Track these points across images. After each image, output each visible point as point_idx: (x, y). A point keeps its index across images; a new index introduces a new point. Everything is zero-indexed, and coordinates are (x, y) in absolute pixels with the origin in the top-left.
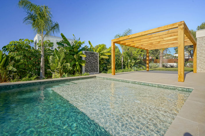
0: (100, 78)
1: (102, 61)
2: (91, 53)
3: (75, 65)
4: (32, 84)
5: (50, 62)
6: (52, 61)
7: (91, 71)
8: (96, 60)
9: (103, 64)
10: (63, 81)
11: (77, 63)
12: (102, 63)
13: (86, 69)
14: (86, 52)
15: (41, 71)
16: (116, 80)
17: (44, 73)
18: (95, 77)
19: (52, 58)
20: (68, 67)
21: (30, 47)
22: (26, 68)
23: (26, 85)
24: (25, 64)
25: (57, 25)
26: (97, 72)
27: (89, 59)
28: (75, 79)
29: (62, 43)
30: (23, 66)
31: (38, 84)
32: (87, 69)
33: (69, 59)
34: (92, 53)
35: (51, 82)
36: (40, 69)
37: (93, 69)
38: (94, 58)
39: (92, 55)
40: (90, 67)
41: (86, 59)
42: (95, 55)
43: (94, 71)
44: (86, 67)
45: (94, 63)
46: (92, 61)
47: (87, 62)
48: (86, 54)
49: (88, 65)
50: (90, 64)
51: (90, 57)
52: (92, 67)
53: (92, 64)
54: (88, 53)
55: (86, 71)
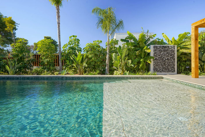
0: (168, 80)
1: (183, 57)
2: (163, 46)
3: (139, 63)
4: (94, 78)
5: (113, 59)
6: (115, 58)
7: (162, 70)
8: (171, 55)
9: (185, 61)
10: (120, 78)
11: (142, 60)
12: (184, 59)
13: (154, 67)
14: (155, 46)
15: (106, 68)
16: (190, 84)
17: (108, 70)
18: (163, 78)
19: (115, 55)
20: (129, 64)
21: (99, 47)
22: (96, 65)
23: (90, 78)
24: (95, 61)
25: (121, 22)
26: (173, 72)
27: (159, 55)
28: (132, 78)
29: (127, 40)
30: (94, 63)
31: (98, 79)
32: (157, 67)
33: (132, 56)
34: (165, 47)
35: (109, 78)
36: (105, 66)
37: (166, 67)
38: (168, 53)
39: (165, 50)
40: (161, 65)
41: (156, 55)
42: (170, 49)
43: (167, 71)
44: (156, 65)
45: (168, 59)
46: (164, 57)
47: (156, 59)
48: (155, 49)
49: (158, 62)
50: (161, 61)
51: (161, 53)
52: (165, 66)
53: (164, 61)
54: (159, 48)
55: (155, 70)
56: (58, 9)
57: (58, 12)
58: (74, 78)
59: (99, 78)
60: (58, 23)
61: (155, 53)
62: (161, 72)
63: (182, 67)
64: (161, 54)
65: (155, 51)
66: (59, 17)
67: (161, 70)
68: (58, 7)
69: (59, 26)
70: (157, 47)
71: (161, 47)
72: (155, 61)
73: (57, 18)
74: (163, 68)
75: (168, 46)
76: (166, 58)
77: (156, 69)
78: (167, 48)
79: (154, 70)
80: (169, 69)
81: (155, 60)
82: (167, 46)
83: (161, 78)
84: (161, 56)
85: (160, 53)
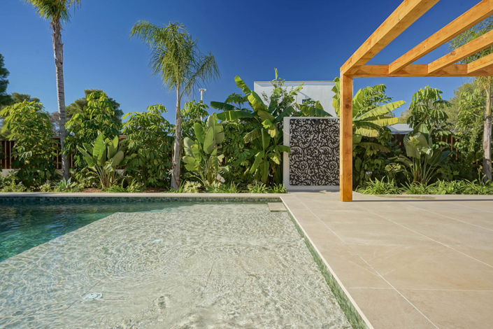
2: (314, 120)
7: (312, 180)
8: (333, 143)
13: (292, 172)
14: (294, 120)
15: (172, 174)
17: (178, 178)
19: (189, 143)
20: (217, 165)
23: (104, 200)
26: (337, 184)
27: (304, 143)
32: (298, 173)
33: (236, 145)
37: (321, 173)
38: (325, 137)
39: (319, 129)
40: (309, 166)
41: (296, 141)
42: (331, 126)
43: (323, 181)
44: (295, 166)
45: (326, 153)
46: (315, 148)
47: (296, 152)
48: (294, 126)
49: (301, 161)
50: (309, 157)
51: (308, 136)
52: (318, 169)
53: (316, 156)
54: (303, 123)
55: (293, 179)
56: (57, 28)
57: (58, 36)
58: (64, 200)
59: (127, 201)
60: (57, 62)
61: (292, 137)
62: (308, 185)
63: (365, 171)
64: (309, 139)
65: (293, 131)
66: (59, 46)
67: (308, 179)
68: (57, 21)
69: (60, 70)
70: (298, 121)
71: (309, 122)
72: (293, 157)
73: (54, 48)
74: (313, 176)
75: (326, 120)
76: (321, 151)
77: (296, 178)
78: (323, 126)
79: (291, 179)
80: (327, 177)
81: (293, 154)
82: (323, 120)
83: (276, 200)
84: (310, 145)
85: (306, 137)
